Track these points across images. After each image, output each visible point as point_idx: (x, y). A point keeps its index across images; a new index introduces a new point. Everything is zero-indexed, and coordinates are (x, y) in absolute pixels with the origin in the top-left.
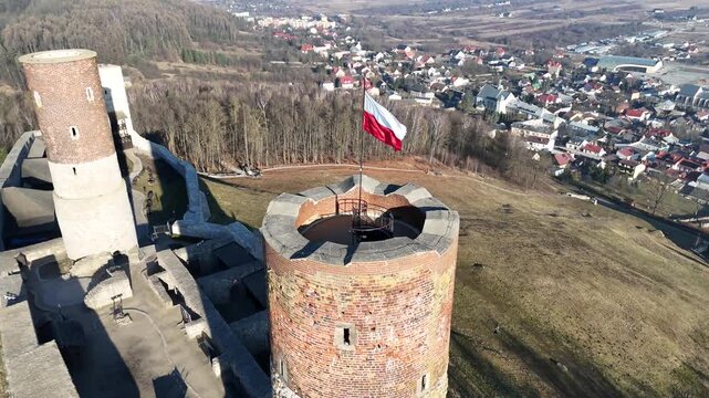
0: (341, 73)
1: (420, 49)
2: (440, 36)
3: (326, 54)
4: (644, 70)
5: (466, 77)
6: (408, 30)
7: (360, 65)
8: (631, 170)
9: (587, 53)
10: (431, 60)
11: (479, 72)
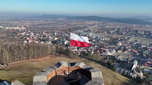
0: (28, 38)
1: (46, 33)
2: (50, 30)
3: (24, 35)
4: (89, 34)
5: (57, 38)
6: (43, 29)
7: (33, 36)
8: (91, 53)
9: (79, 32)
10: (49, 35)
11: (60, 36)
